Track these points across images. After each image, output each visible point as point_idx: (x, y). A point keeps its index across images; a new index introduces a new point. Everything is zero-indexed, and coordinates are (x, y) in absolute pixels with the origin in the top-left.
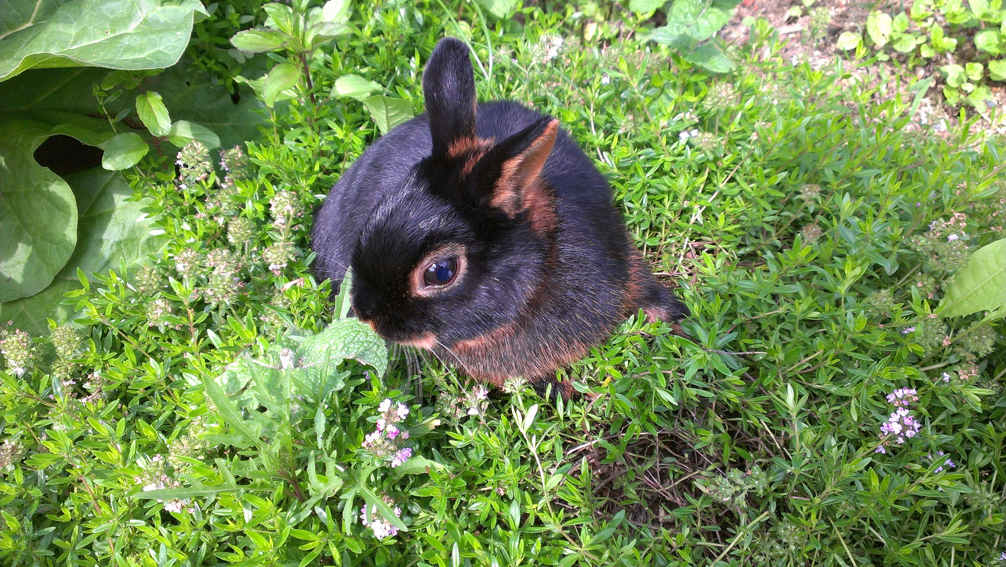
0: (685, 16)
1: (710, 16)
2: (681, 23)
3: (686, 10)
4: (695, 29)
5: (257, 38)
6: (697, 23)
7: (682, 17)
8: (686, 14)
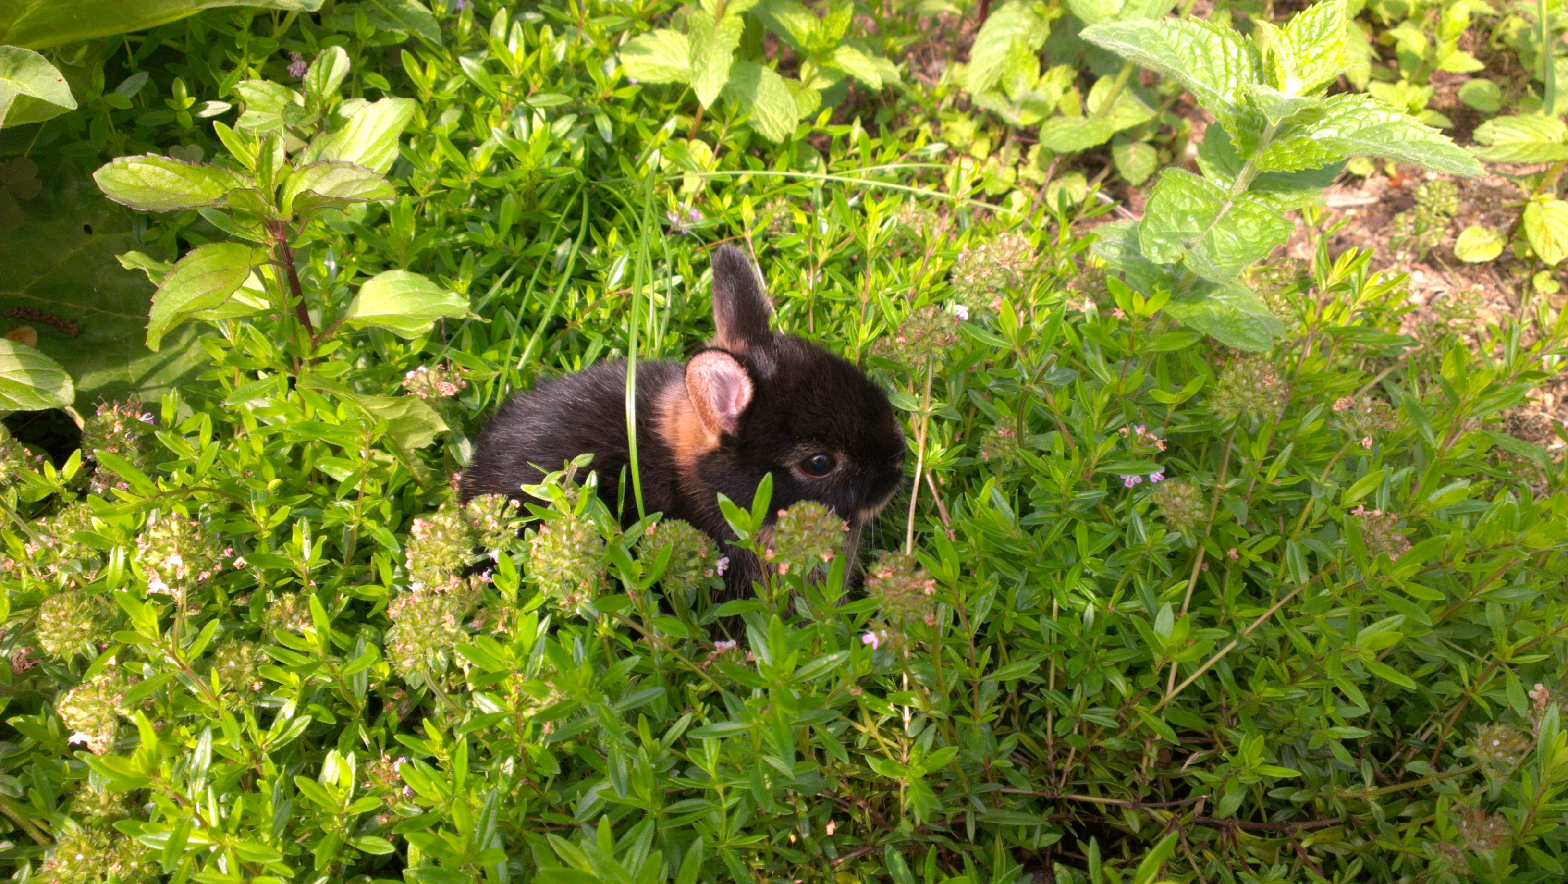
0: (1182, 217)
1: (1241, 222)
2: (1172, 237)
3: (1186, 205)
4: (1204, 252)
5: (163, 177)
6: (1210, 236)
7: (1173, 222)
8: (1184, 214)
